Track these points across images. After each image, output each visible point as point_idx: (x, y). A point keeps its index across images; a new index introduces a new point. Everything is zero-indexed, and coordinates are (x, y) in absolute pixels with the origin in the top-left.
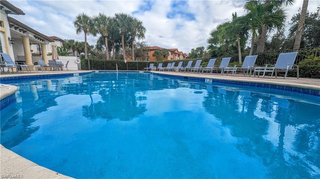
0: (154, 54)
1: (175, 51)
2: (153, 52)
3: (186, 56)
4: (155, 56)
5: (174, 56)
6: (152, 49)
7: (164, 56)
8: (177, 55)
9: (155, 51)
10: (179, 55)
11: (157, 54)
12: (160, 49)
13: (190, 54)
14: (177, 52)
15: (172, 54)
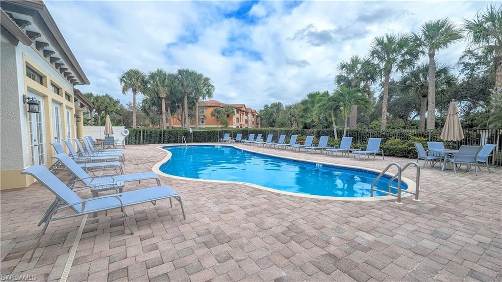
0: (213, 113)
1: (242, 108)
2: (212, 109)
3: (257, 114)
4: (214, 115)
5: (241, 115)
6: (209, 105)
7: (228, 116)
8: (245, 113)
9: (215, 108)
10: (247, 113)
11: (218, 112)
12: (221, 106)
13: (261, 111)
14: (245, 110)
15: (238, 112)
